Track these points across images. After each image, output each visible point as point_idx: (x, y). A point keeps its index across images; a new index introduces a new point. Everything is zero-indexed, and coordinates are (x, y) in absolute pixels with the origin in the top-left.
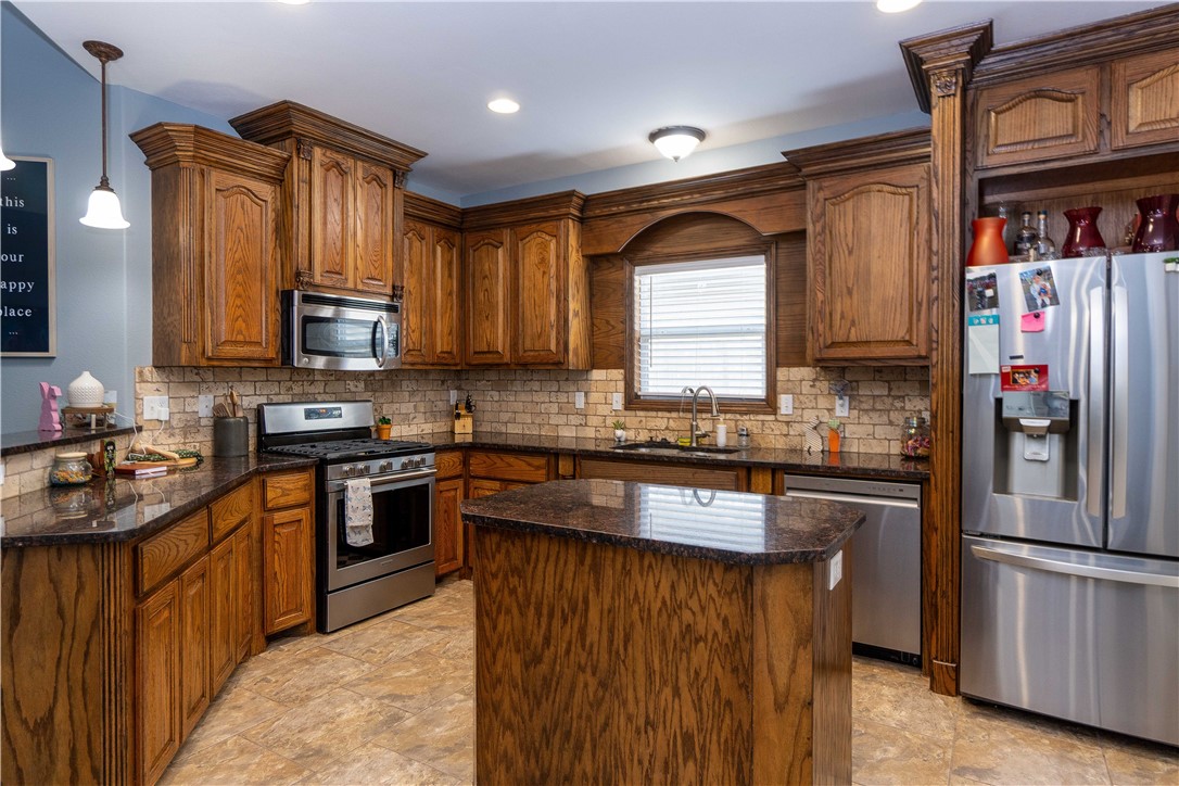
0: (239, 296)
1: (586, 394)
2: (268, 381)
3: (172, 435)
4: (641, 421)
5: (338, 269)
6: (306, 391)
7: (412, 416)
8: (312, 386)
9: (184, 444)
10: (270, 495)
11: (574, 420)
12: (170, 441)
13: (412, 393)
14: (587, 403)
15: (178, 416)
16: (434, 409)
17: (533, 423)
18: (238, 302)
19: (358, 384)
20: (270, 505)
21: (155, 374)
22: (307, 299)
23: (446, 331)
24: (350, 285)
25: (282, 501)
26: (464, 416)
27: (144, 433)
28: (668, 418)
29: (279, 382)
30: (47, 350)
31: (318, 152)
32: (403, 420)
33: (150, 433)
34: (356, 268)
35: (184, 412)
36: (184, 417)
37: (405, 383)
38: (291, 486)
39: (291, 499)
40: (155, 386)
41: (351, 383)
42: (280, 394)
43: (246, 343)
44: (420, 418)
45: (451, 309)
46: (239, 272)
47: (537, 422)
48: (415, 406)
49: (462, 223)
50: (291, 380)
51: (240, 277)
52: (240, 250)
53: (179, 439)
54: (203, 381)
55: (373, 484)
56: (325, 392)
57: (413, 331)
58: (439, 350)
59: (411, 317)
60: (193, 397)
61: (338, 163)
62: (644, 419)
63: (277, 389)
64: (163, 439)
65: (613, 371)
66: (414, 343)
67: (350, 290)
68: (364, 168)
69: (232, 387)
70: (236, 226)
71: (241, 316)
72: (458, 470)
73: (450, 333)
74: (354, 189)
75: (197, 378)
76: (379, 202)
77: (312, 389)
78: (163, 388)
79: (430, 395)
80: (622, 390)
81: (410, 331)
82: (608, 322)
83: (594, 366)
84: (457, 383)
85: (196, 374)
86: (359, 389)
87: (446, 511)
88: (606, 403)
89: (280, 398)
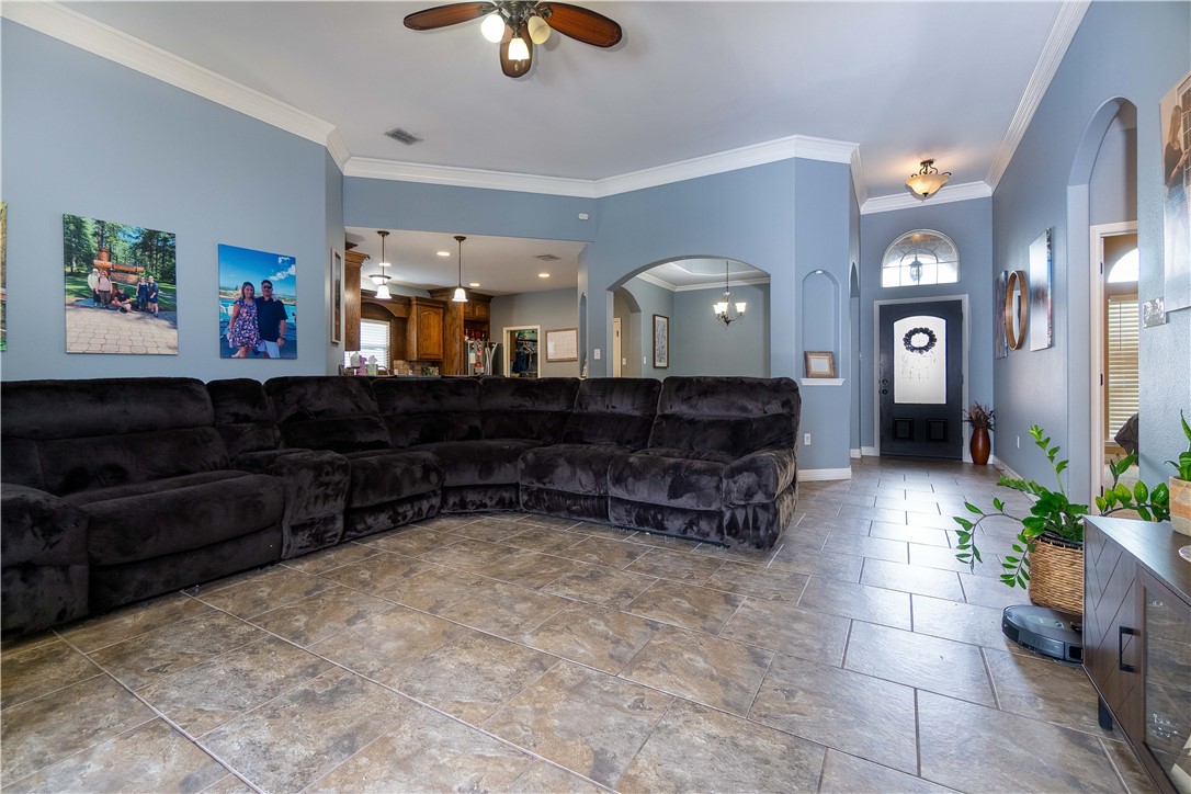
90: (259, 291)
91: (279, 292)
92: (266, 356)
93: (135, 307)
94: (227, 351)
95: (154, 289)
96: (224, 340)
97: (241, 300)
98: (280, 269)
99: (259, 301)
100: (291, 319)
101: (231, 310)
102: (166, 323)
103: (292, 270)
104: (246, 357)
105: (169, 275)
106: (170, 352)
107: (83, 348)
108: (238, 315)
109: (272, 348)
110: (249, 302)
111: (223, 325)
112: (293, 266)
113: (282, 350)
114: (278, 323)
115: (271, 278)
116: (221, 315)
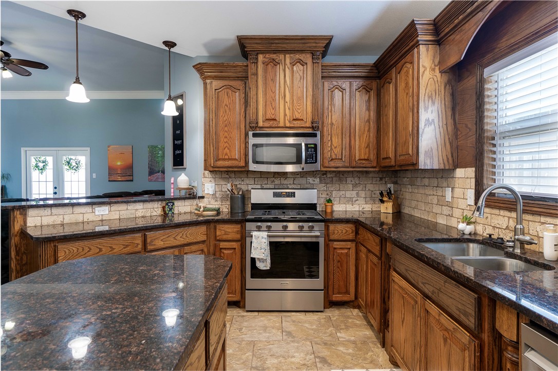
0: (226, 137)
1: (453, 189)
2: (261, 177)
3: (216, 201)
4: (487, 218)
5: (273, 117)
6: (282, 183)
7: (354, 199)
8: (286, 180)
9: (222, 205)
10: (218, 233)
11: (446, 210)
12: (216, 203)
13: (355, 186)
14: (452, 197)
15: (219, 193)
16: (373, 196)
17: (425, 210)
18: (225, 140)
19: (315, 179)
20: (218, 238)
21: (210, 174)
22: (255, 135)
23: (363, 145)
24: (282, 124)
25: (225, 237)
26: (387, 201)
27: (205, 199)
28: (509, 218)
29: (267, 178)
30: (183, 165)
31: (261, 57)
32: (348, 201)
33: (207, 199)
34: (285, 115)
35: (222, 191)
36: (221, 193)
37: (349, 180)
38: (230, 230)
39: (230, 237)
40: (209, 179)
41: (311, 179)
42: (268, 184)
43: (229, 159)
44: (361, 201)
45: (369, 131)
46: (226, 126)
47: (427, 210)
48: (357, 194)
49: (379, 72)
50: (274, 177)
51: (226, 129)
52: (226, 115)
53: (219, 203)
54: (230, 177)
55: (269, 236)
56: (293, 184)
57: (336, 148)
58: (357, 158)
59: (333, 139)
60: (225, 184)
61: (274, 60)
62: (489, 216)
63: (266, 182)
64: (213, 202)
65: (469, 169)
66: (336, 155)
67: (282, 127)
68: (291, 57)
69: (243, 180)
70: (224, 104)
71: (227, 147)
72: (351, 236)
73: (368, 146)
74: (284, 71)
75: (227, 176)
76: (301, 74)
77: (286, 182)
78: (213, 180)
79: (370, 187)
80: (474, 187)
81: (333, 147)
82: (466, 126)
83: (457, 165)
84: (393, 179)
85: (227, 174)
86: (316, 182)
87: (339, 261)
88: (464, 199)
89: (268, 186)
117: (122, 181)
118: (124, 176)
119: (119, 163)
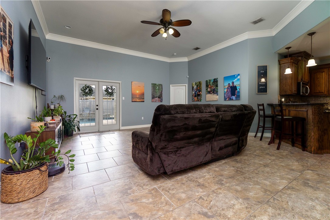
22: (302, 83)
30: (267, 92)
90: (231, 85)
91: (235, 84)
92: (233, 100)
93: (213, 93)
94: (225, 99)
95: (215, 89)
96: (225, 97)
97: (228, 88)
98: (235, 78)
99: (231, 87)
100: (238, 90)
101: (226, 90)
102: (216, 95)
103: (239, 77)
104: (229, 100)
105: (217, 86)
106: (217, 100)
107: (208, 100)
108: (227, 91)
109: (234, 97)
110: (229, 88)
111: (225, 93)
112: (239, 76)
113: (236, 98)
114: (235, 91)
115: (234, 81)
116: (224, 91)
117: (139, 102)
118: (140, 99)
119: (138, 92)
